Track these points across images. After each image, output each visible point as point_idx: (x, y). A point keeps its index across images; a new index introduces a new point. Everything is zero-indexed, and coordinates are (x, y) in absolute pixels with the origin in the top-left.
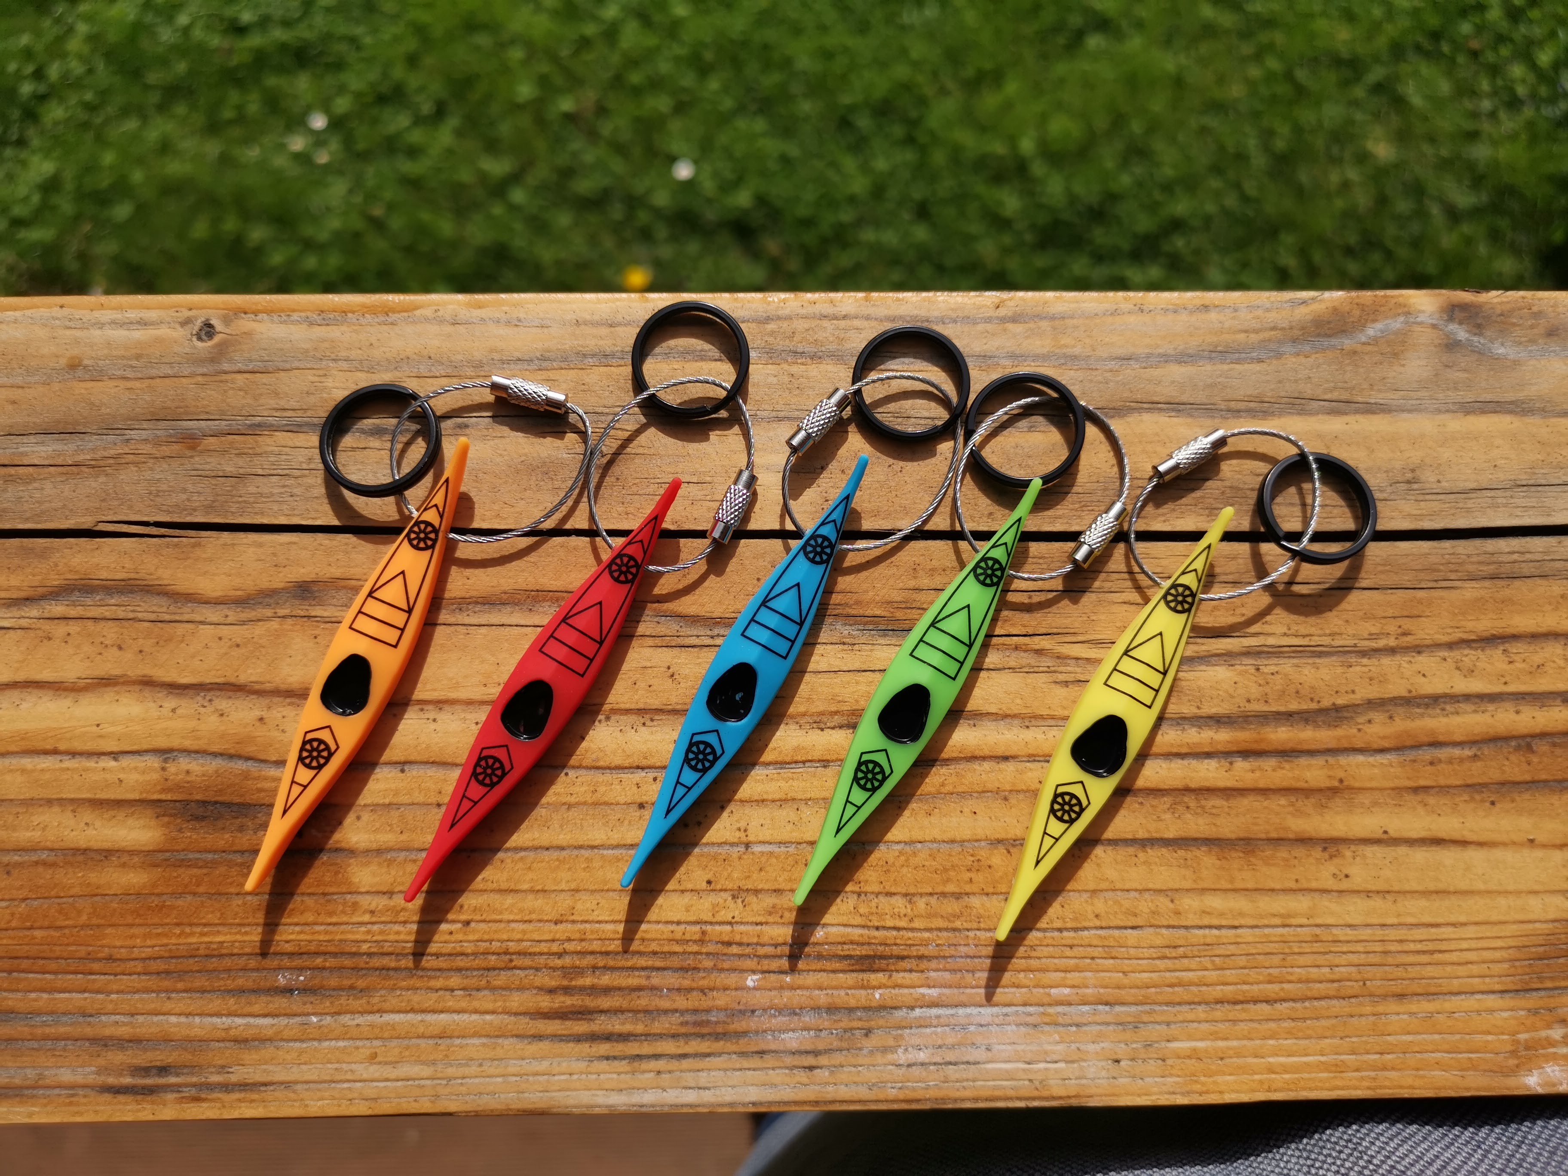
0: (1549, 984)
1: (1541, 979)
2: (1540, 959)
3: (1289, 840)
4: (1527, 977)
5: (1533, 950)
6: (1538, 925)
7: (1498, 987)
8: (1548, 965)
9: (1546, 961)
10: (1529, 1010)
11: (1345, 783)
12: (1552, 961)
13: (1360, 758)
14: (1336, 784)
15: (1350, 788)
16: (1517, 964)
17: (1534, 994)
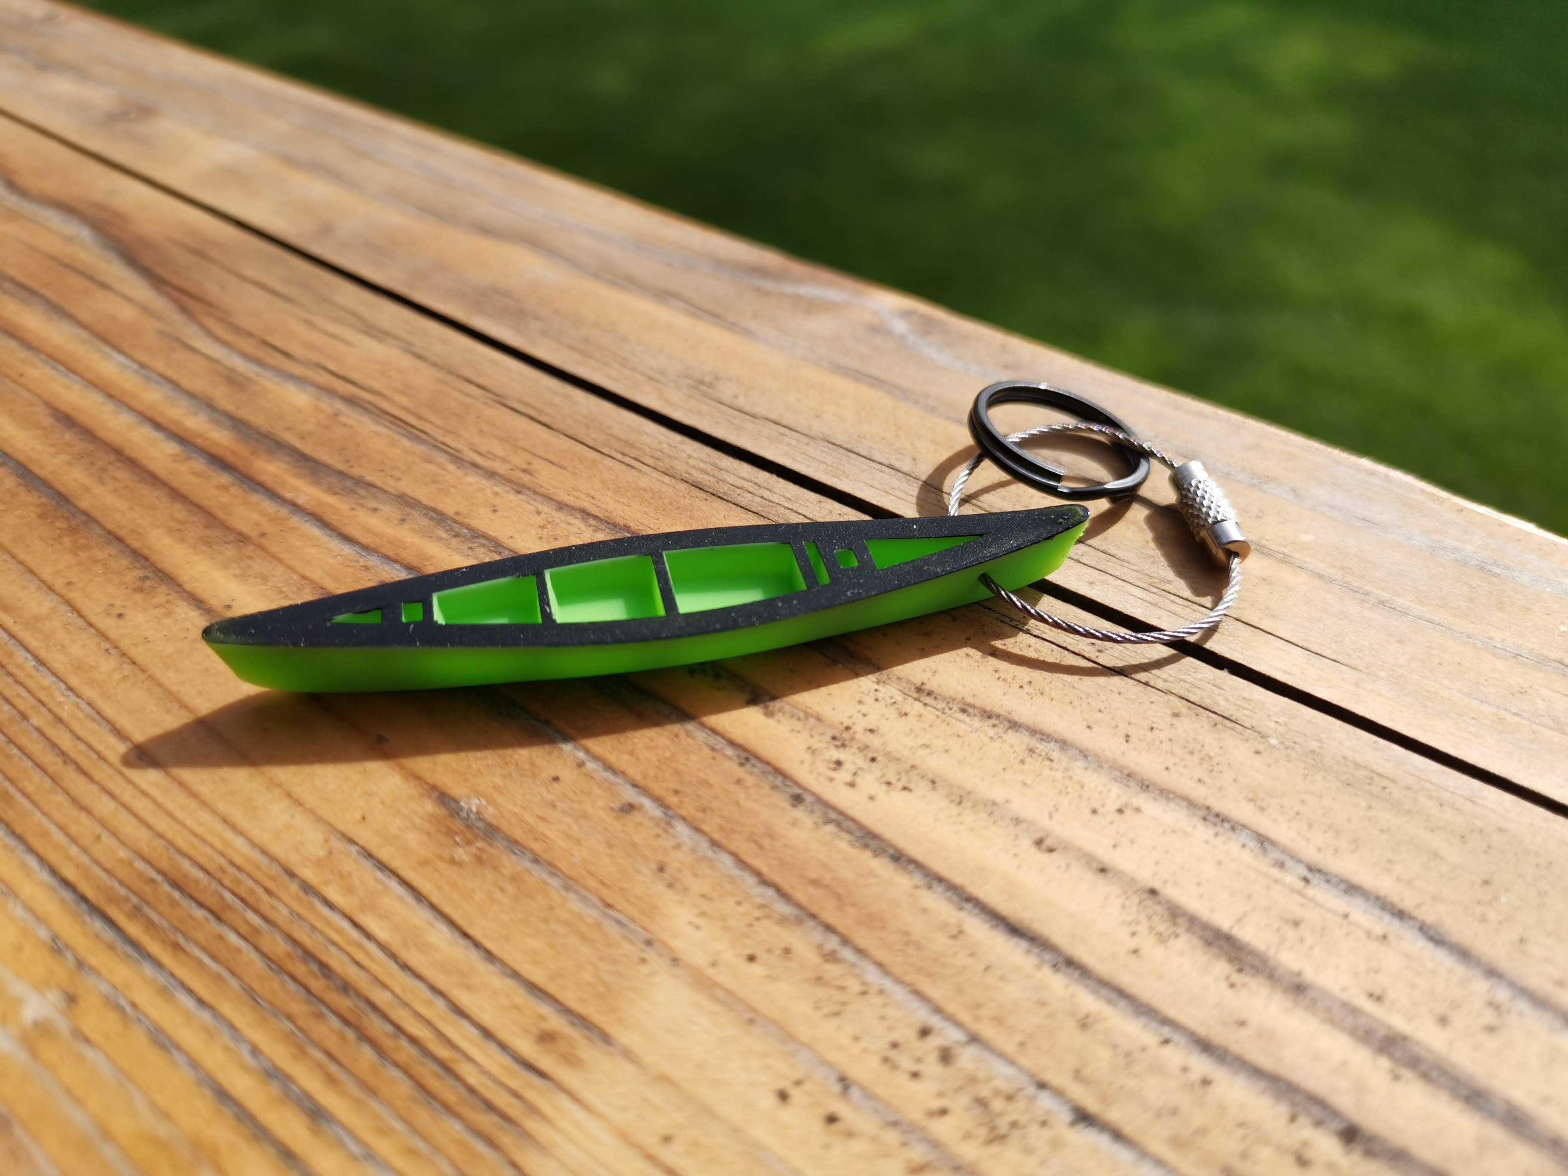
0: (134, 929)
1: (136, 913)
2: (175, 885)
3: (127, 546)
4: (123, 892)
5: (186, 865)
6: (239, 842)
7: (70, 873)
8: (174, 903)
9: (177, 895)
10: (55, 938)
11: (263, 541)
12: (186, 903)
13: (315, 531)
14: (254, 534)
15: (261, 547)
16: (139, 865)
17: (98, 925)
